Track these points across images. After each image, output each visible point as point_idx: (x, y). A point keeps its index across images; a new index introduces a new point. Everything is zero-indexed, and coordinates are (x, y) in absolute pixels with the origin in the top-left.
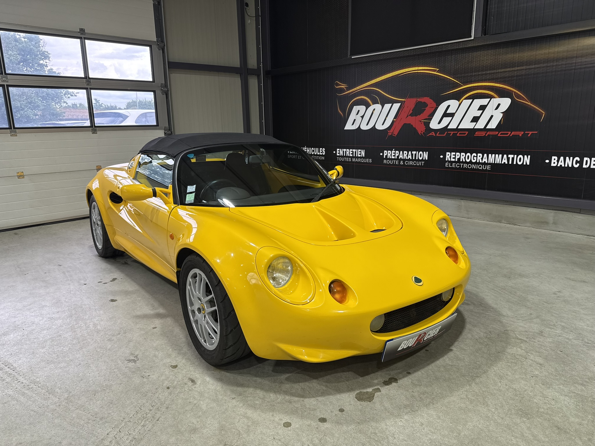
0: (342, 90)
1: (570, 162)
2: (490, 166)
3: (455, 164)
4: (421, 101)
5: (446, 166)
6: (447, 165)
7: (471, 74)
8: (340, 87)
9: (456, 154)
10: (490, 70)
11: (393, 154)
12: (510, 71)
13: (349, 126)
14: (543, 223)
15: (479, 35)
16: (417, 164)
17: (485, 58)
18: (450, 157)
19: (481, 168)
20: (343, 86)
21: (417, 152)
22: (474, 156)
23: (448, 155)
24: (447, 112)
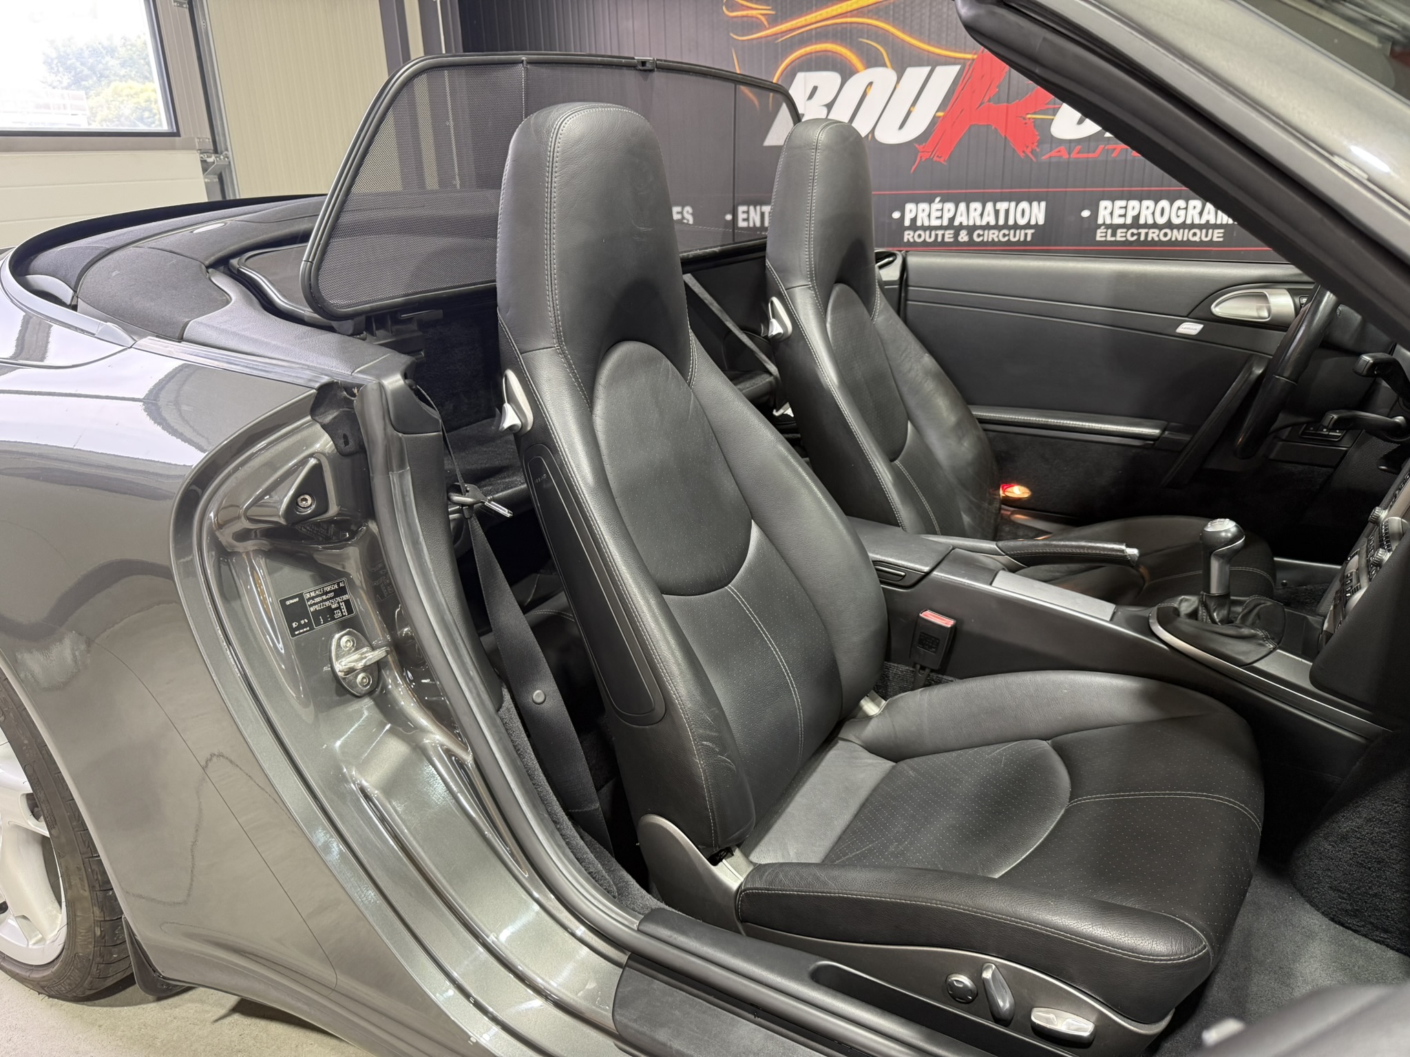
0: (753, 25)
2: (1222, 231)
3: (1125, 230)
5: (1098, 238)
6: (1101, 237)
8: (744, 13)
9: (1127, 204)
11: (935, 214)
16: (1012, 238)
18: (1111, 214)
19: (1197, 239)
20: (759, 12)
21: (1013, 204)
23: (1106, 208)
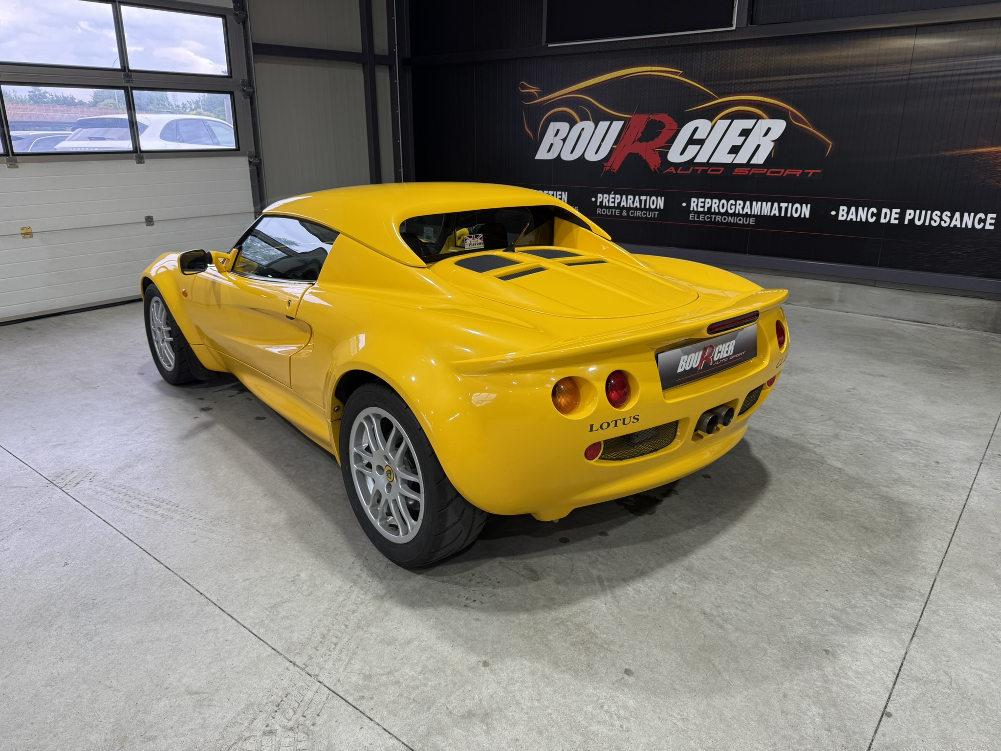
0: (531, 97)
1: (863, 214)
2: (754, 219)
3: (703, 215)
4: (655, 120)
5: (690, 219)
6: (692, 218)
7: (730, 82)
8: (528, 91)
9: (705, 200)
10: (758, 77)
11: (611, 200)
12: (786, 80)
13: (542, 154)
14: (825, 301)
15: (744, 24)
16: (648, 216)
17: (751, 58)
18: (697, 205)
19: (741, 222)
20: (534, 90)
21: (648, 197)
22: (732, 205)
23: (694, 202)
24: (694, 138)
